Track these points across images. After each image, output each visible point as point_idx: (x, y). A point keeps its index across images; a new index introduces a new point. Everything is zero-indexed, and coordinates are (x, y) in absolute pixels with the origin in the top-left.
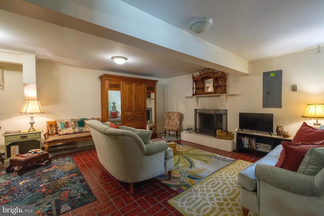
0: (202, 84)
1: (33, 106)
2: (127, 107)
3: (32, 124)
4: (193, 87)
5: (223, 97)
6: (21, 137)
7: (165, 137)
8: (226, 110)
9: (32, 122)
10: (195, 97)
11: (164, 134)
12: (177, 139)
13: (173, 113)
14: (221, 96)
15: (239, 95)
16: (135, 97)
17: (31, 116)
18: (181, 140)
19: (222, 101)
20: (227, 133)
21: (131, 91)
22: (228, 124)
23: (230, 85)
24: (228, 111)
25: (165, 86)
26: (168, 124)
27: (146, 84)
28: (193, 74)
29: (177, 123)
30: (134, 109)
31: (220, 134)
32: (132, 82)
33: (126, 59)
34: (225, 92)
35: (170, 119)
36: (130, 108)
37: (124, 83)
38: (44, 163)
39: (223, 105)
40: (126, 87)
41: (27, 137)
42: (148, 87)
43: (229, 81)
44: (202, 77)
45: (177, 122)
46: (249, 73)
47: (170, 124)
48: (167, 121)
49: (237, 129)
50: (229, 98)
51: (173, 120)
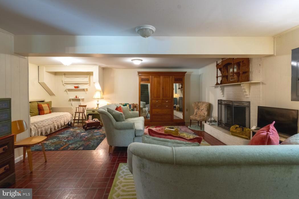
0: (226, 72)
1: (98, 95)
2: (155, 96)
3: (98, 105)
4: (217, 76)
5: (244, 86)
6: (93, 111)
7: (190, 126)
8: (249, 102)
9: (98, 104)
10: (219, 87)
11: (190, 123)
12: (201, 129)
13: (203, 103)
14: (241, 85)
15: (262, 83)
16: (163, 88)
17: (98, 100)
18: (204, 131)
19: (244, 91)
20: (242, 130)
21: (159, 83)
22: (251, 119)
23: (253, 70)
24: (251, 103)
25: (200, 76)
26: (196, 114)
27: (173, 77)
28: (217, 62)
29: (205, 114)
30: (161, 98)
31: (234, 131)
32: (160, 76)
33: (142, 60)
34: (247, 79)
35: (199, 109)
36: (158, 97)
37: (153, 77)
38: (98, 127)
39: (246, 96)
40: (155, 80)
41: (94, 111)
42: (175, 79)
43: (252, 66)
44: (224, 64)
45: (205, 112)
46: (274, 53)
47: (198, 114)
48: (196, 111)
49: (255, 127)
50: (253, 87)
51: (202, 111)
